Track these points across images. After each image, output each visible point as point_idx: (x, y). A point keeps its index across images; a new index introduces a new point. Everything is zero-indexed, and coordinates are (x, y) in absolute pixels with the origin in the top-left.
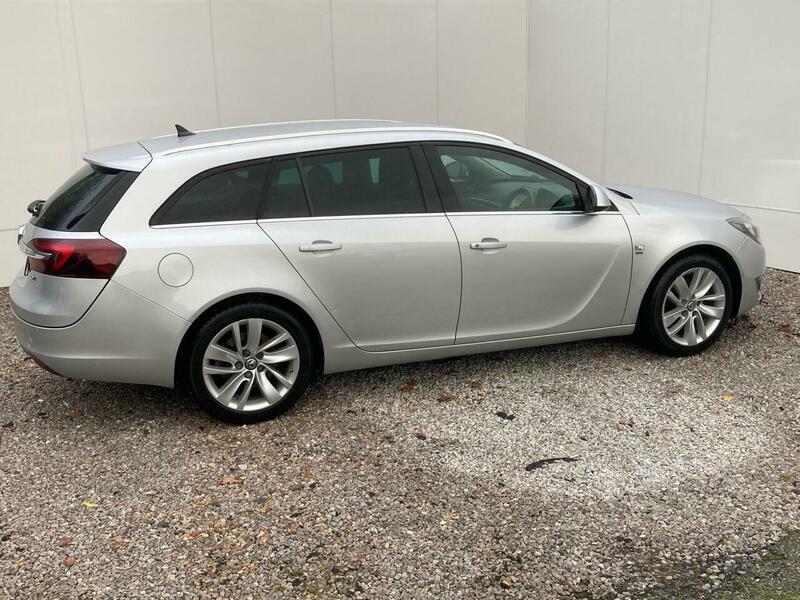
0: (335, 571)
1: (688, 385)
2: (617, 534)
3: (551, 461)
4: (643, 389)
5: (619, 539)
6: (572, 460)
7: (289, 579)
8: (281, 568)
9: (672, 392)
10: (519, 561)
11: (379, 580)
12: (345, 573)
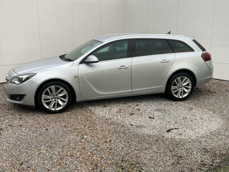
0: (132, 164)
1: (194, 107)
2: (202, 148)
3: (172, 129)
4: (183, 109)
5: (204, 149)
6: (177, 129)
7: (120, 168)
8: (115, 165)
9: (191, 109)
10: (181, 157)
11: (146, 166)
12: (135, 165)
